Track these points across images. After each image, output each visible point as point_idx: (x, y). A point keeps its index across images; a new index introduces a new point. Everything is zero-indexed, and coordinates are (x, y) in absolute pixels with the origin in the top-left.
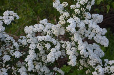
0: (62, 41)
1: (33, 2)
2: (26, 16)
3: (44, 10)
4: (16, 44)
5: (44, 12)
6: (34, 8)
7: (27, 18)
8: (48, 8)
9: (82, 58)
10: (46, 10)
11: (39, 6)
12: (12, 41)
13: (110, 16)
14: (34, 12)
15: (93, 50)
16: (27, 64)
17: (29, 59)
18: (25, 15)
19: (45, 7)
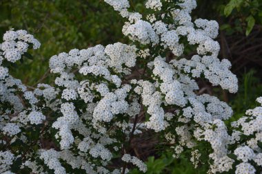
0: (134, 81)
1: (79, 11)
2: (63, 43)
3: (105, 29)
4: (29, 95)
5: (105, 33)
6: (80, 25)
7: (65, 47)
8: (112, 24)
9: (181, 124)
10: (108, 30)
11: (92, 20)
12: (19, 87)
13: (257, 43)
14: (80, 34)
15: (206, 104)
16: (58, 134)
17: (62, 124)
18: (60, 40)
19: (107, 23)
